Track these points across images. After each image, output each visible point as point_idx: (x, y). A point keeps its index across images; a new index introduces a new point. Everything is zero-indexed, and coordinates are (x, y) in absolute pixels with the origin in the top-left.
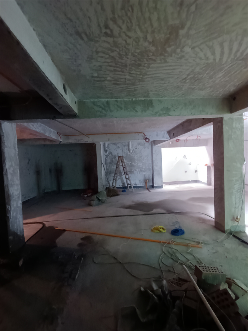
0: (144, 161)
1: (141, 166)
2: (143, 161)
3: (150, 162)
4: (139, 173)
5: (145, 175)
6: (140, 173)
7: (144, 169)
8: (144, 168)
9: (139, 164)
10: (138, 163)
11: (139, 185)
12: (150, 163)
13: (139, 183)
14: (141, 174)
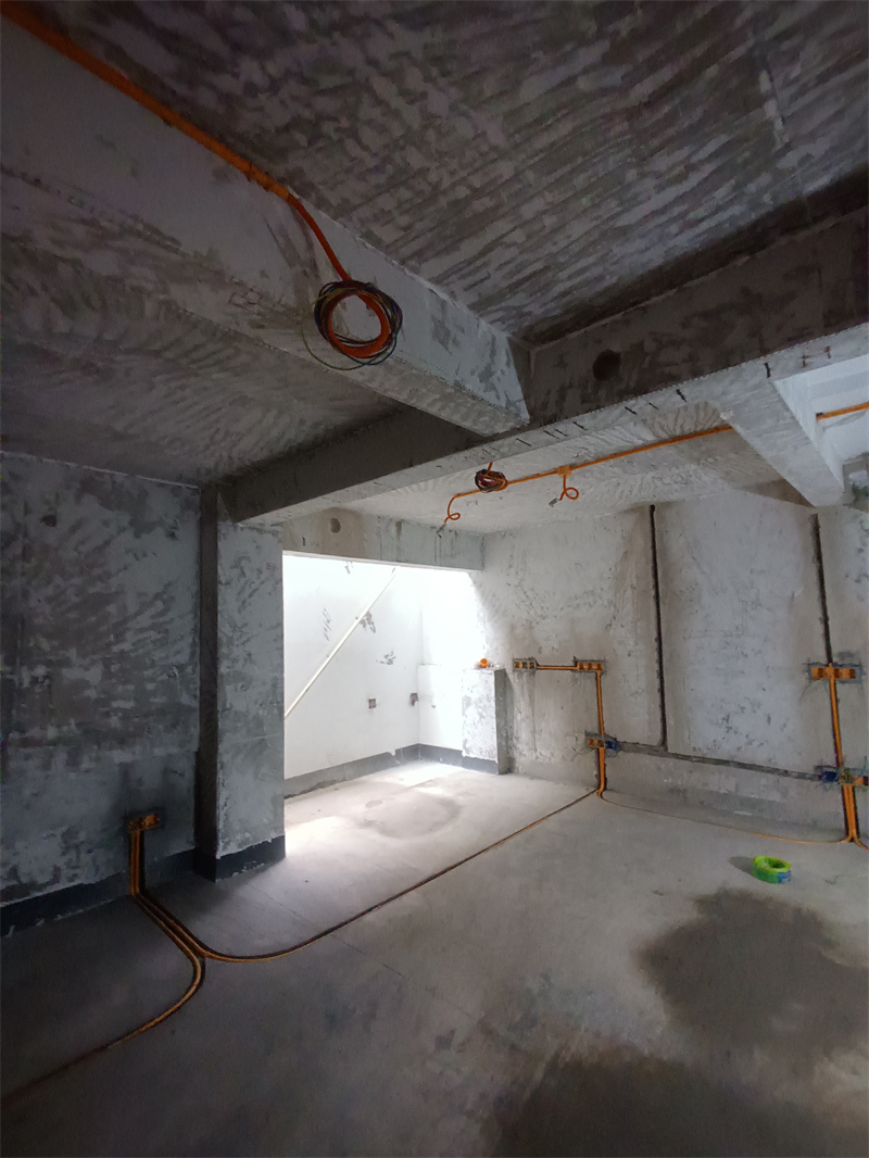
0: (126, 646)
1: (91, 693)
2: (120, 638)
3: (182, 650)
4: (61, 757)
5: (125, 770)
6: (73, 762)
7: (126, 716)
8: (129, 705)
9: (70, 674)
10: (66, 663)
11: (56, 879)
12: (183, 658)
13: (61, 862)
14: (85, 765)
